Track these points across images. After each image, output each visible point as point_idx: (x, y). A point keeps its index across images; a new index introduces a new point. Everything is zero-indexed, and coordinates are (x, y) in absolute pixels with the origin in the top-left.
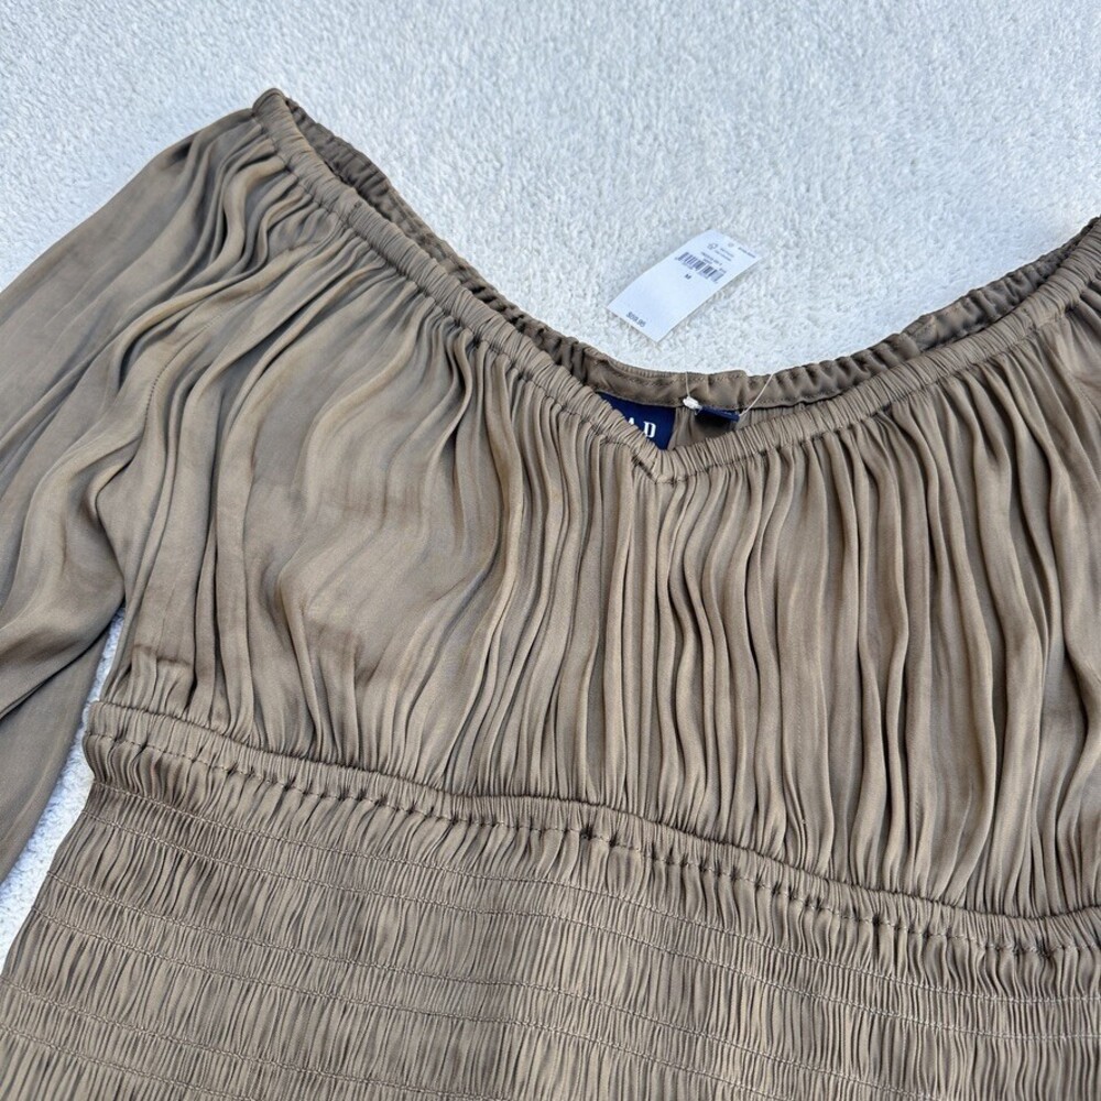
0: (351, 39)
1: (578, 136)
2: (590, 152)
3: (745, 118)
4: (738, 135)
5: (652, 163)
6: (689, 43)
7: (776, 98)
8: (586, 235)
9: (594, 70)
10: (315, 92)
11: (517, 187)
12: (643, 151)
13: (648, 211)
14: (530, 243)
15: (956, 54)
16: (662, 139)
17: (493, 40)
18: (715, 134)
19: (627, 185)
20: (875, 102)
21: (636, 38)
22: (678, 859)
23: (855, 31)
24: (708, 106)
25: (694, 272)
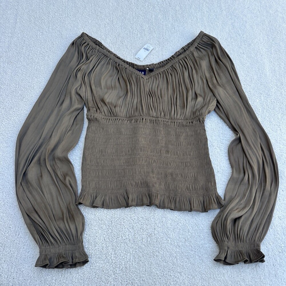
0: (91, 21)
1: (127, 32)
2: (129, 34)
3: (150, 25)
4: (149, 28)
5: (138, 35)
6: (140, 13)
7: (154, 21)
8: (130, 47)
9: (127, 21)
10: (88, 31)
11: (120, 41)
12: (136, 33)
13: (138, 42)
14: (123, 49)
15: (180, 8)
16: (138, 30)
17: (111, 18)
18: (146, 28)
19: (134, 38)
20: (169, 19)
21: (132, 14)
22: (153, 120)
23: (165, 7)
24: (144, 24)
25: (146, 50)
